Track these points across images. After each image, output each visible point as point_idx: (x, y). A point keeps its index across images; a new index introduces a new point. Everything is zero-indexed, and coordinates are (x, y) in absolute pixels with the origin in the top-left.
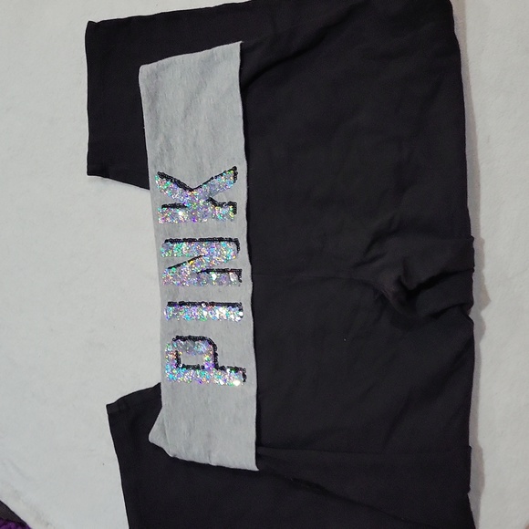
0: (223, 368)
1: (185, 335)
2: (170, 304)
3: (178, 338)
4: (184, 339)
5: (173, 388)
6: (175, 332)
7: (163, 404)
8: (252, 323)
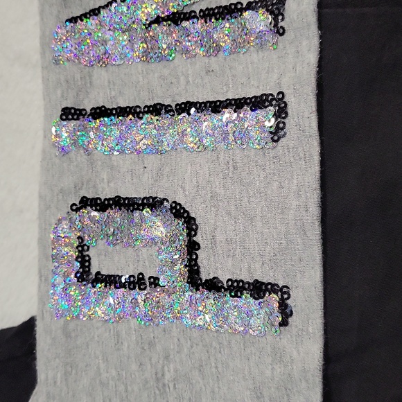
0: (213, 285)
1: (106, 193)
2: (69, 114)
3: (85, 202)
4: (102, 205)
5: (67, 335)
6: (77, 188)
7: (41, 376)
8: (316, 150)
